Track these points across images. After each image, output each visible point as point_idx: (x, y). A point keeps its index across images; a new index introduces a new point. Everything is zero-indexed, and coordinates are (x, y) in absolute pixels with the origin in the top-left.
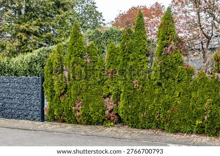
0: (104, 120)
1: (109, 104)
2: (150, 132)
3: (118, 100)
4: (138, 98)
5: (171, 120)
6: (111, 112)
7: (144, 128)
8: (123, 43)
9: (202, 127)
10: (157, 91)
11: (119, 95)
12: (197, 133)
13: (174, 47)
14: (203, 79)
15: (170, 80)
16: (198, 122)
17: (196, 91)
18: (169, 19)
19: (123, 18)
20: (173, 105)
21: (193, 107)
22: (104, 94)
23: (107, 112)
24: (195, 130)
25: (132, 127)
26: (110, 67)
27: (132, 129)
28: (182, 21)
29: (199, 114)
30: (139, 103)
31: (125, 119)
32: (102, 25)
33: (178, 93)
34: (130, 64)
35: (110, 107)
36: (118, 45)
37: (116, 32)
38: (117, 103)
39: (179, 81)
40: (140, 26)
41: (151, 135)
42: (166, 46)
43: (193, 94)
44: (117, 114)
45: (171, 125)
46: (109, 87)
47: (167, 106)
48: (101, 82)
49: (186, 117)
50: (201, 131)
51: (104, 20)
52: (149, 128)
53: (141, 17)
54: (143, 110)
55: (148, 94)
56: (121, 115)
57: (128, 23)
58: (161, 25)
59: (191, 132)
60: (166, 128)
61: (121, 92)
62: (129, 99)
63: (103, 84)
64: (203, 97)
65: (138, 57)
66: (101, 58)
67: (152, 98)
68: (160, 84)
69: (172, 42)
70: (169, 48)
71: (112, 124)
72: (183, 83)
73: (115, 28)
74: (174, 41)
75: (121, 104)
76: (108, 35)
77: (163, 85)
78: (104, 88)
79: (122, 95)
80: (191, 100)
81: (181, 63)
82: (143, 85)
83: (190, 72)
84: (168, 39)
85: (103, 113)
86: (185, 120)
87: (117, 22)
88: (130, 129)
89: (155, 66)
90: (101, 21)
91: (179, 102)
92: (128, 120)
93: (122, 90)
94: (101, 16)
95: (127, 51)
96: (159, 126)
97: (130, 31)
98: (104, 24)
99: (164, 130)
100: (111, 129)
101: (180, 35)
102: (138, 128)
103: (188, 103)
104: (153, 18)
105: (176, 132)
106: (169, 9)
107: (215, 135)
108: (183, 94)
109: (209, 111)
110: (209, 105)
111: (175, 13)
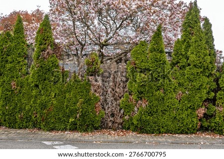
2: (27, 131)
4: (16, 99)
5: (47, 119)
7: (21, 128)
8: (2, 46)
9: (74, 124)
10: (34, 93)
12: (70, 130)
13: (51, 52)
15: (46, 82)
16: (71, 120)
17: (70, 92)
18: (46, 26)
19: (4, 21)
20: (49, 105)
21: (67, 107)
24: (68, 127)
25: (9, 127)
27: (10, 130)
28: (60, 29)
29: (73, 112)
30: (17, 104)
31: (2, 120)
33: (54, 94)
34: (8, 66)
39: (55, 83)
40: (20, 30)
41: (29, 133)
42: (44, 50)
43: (67, 95)
45: (47, 123)
47: (44, 106)
49: (60, 116)
50: (74, 128)
52: (26, 127)
53: (20, 21)
54: (21, 110)
55: (26, 96)
57: (7, 26)
58: (39, 31)
59: (65, 129)
60: (42, 127)
62: (7, 100)
64: (76, 97)
65: (16, 60)
67: (29, 99)
68: (37, 86)
69: (49, 47)
70: (46, 53)
72: (58, 85)
74: (51, 46)
77: (40, 86)
80: (66, 100)
81: (57, 67)
82: (21, 87)
84: (45, 44)
86: (60, 119)
88: (7, 129)
89: (33, 68)
91: (55, 102)
92: (5, 121)
95: (5, 54)
96: (36, 126)
97: (8, 35)
99: (41, 128)
101: (57, 41)
102: (15, 128)
103: (63, 103)
104: (32, 23)
105: (51, 130)
106: (47, 16)
107: (86, 131)
108: (59, 95)
109: (81, 110)
110: (81, 104)
111: (53, 21)
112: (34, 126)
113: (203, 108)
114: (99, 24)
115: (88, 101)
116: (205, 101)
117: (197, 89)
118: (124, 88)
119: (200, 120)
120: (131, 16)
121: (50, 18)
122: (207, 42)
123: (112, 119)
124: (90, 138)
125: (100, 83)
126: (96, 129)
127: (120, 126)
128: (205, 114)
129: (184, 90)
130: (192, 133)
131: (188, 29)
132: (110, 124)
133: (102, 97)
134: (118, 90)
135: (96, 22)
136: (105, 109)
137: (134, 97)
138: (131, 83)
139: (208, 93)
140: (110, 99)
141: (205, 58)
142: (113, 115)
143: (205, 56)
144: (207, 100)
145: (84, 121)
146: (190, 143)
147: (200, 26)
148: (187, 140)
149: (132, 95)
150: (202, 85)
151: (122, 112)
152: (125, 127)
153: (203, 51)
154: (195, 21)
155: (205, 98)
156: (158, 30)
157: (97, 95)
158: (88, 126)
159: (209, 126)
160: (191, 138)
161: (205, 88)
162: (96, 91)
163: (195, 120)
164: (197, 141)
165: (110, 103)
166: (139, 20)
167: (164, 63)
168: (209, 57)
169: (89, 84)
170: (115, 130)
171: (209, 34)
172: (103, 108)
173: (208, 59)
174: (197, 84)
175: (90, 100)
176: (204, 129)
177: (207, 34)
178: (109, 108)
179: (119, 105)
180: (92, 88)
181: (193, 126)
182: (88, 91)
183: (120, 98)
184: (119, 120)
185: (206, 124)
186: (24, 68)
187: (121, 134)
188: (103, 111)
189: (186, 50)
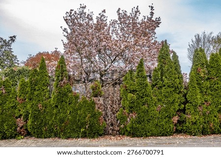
0: (16, 135)
1: (20, 122)
2: (51, 139)
3: (27, 119)
4: (42, 117)
5: (64, 130)
6: (21, 128)
7: (46, 138)
8: (31, 79)
9: (84, 133)
10: (55, 111)
11: (28, 115)
12: (82, 137)
13: (66, 81)
14: (85, 102)
15: (64, 103)
16: (82, 130)
17: (80, 109)
18: (62, 62)
19: (32, 60)
20: (66, 120)
21: (79, 120)
22: (16, 115)
23: (18, 129)
24: (80, 135)
25: (38, 137)
26: (21, 95)
27: (38, 139)
28: (71, 65)
29: (83, 124)
30: (42, 120)
31: (32, 133)
32: (17, 65)
33: (69, 112)
34: (36, 93)
35: (21, 125)
36: (27, 80)
37: (27, 70)
38: (26, 121)
39: (69, 104)
40: (43, 67)
41: (51, 142)
42: (61, 80)
43: (79, 112)
44: (26, 130)
45: (65, 133)
46: (20, 110)
47: (62, 121)
48: (14, 107)
49: (74, 127)
50: (84, 136)
51: (18, 61)
52: (49, 137)
53: (43, 61)
54: (45, 125)
55: (49, 114)
56: (29, 130)
57: (34, 65)
58: (58, 67)
59: (78, 137)
60: (61, 136)
61: (29, 113)
62: (35, 118)
63: (16, 108)
64: (85, 113)
65: (42, 88)
66: (14, 89)
67: (51, 116)
68: (57, 106)
69: (65, 78)
70: (63, 82)
71: (22, 137)
72: (72, 105)
73: (26, 68)
74: (66, 77)
75: (29, 122)
76: (20, 72)
77: (59, 107)
78: (16, 111)
79: (30, 115)
80: (78, 116)
81: (71, 92)
82: (45, 107)
83: (77, 97)
84: (62, 76)
85: (15, 130)
86: (74, 129)
87: (28, 62)
88: (36, 139)
89: (53, 94)
90: (16, 61)
91: (70, 118)
92: (34, 133)
93: (30, 112)
94: (16, 58)
95: (34, 84)
96: (57, 135)
97: (36, 71)
98: (18, 64)
99: (60, 137)
100: (21, 140)
102: (42, 138)
103: (76, 117)
104: (52, 62)
105: (68, 138)
106: (62, 56)
107: (93, 137)
108: (73, 112)
109: (89, 122)
110: (89, 118)
111: (66, 59)
112: (56, 136)
113: (177, 117)
114: (99, 59)
115: (94, 116)
116: (178, 111)
117: (172, 103)
118: (119, 104)
119: (175, 125)
120: (121, 53)
121: (65, 57)
122: (176, 69)
123: (112, 128)
124: (97, 143)
125: (102, 102)
126: (101, 135)
127: (118, 133)
128: (178, 121)
129: (162, 104)
130: (170, 135)
131: (162, 60)
132: (111, 132)
133: (103, 112)
134: (115, 106)
135: (97, 58)
136: (106, 121)
137: (126, 111)
138: (124, 101)
139: (179, 105)
140: (109, 113)
141: (176, 80)
142: (112, 125)
143: (175, 79)
144: (179, 110)
145: (92, 130)
146: (169, 143)
147: (170, 58)
148: (167, 140)
149: (125, 109)
150: (174, 100)
151: (119, 122)
152: (122, 133)
153: (173, 76)
154: (167, 54)
155: (177, 109)
156: (141, 62)
157: (100, 111)
158: (94, 134)
159: (182, 129)
160: (169, 139)
161: (177, 102)
162: (99, 108)
163: (171, 126)
164: (174, 142)
165: (110, 116)
166: (127, 56)
167: (147, 85)
168: (178, 80)
169: (94, 103)
170: (114, 136)
171: (177, 63)
172: (105, 120)
173: (178, 81)
174: (171, 99)
175: (95, 114)
176: (178, 132)
177: (175, 63)
178: (109, 119)
179: (116, 117)
180: (96, 106)
181: (170, 130)
182: (94, 108)
183: (117, 112)
184: (117, 128)
185: (179, 128)
186: (47, 94)
187: (119, 138)
188: (105, 122)
189: (162, 75)
